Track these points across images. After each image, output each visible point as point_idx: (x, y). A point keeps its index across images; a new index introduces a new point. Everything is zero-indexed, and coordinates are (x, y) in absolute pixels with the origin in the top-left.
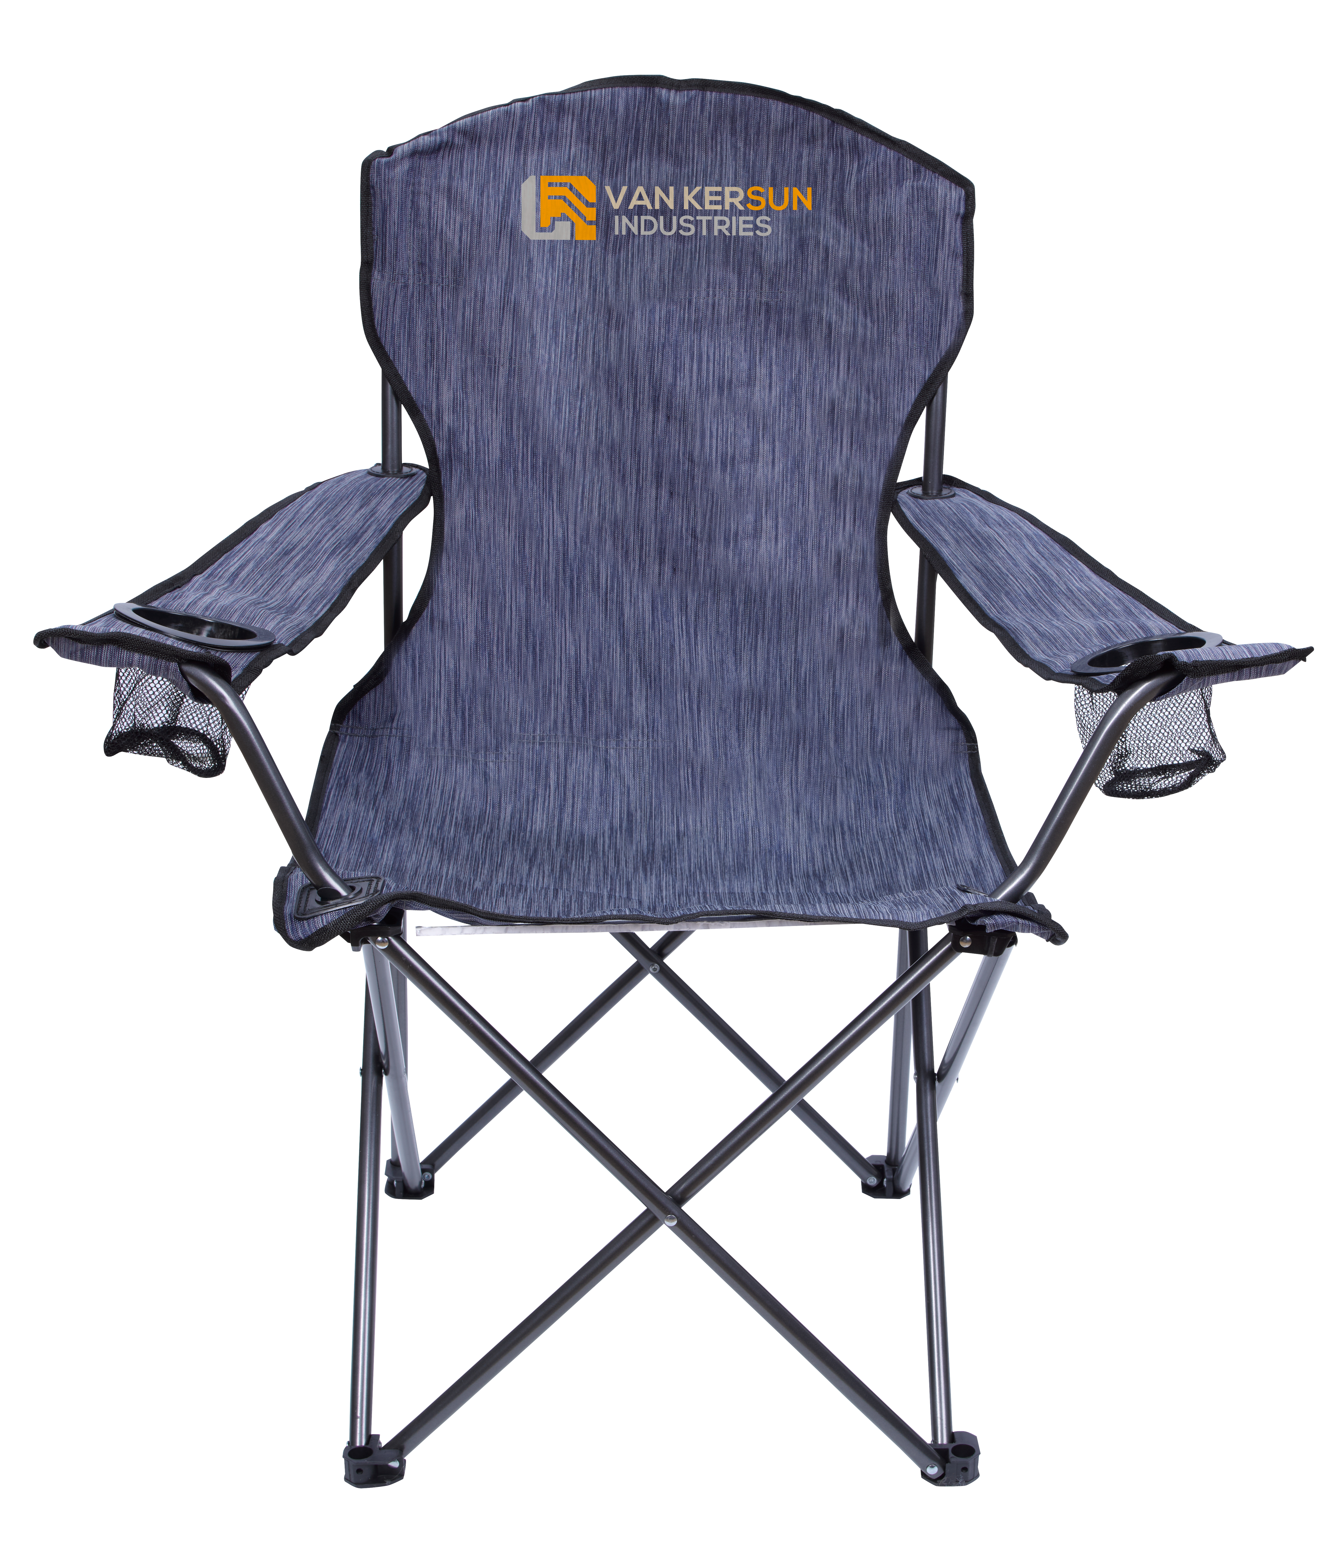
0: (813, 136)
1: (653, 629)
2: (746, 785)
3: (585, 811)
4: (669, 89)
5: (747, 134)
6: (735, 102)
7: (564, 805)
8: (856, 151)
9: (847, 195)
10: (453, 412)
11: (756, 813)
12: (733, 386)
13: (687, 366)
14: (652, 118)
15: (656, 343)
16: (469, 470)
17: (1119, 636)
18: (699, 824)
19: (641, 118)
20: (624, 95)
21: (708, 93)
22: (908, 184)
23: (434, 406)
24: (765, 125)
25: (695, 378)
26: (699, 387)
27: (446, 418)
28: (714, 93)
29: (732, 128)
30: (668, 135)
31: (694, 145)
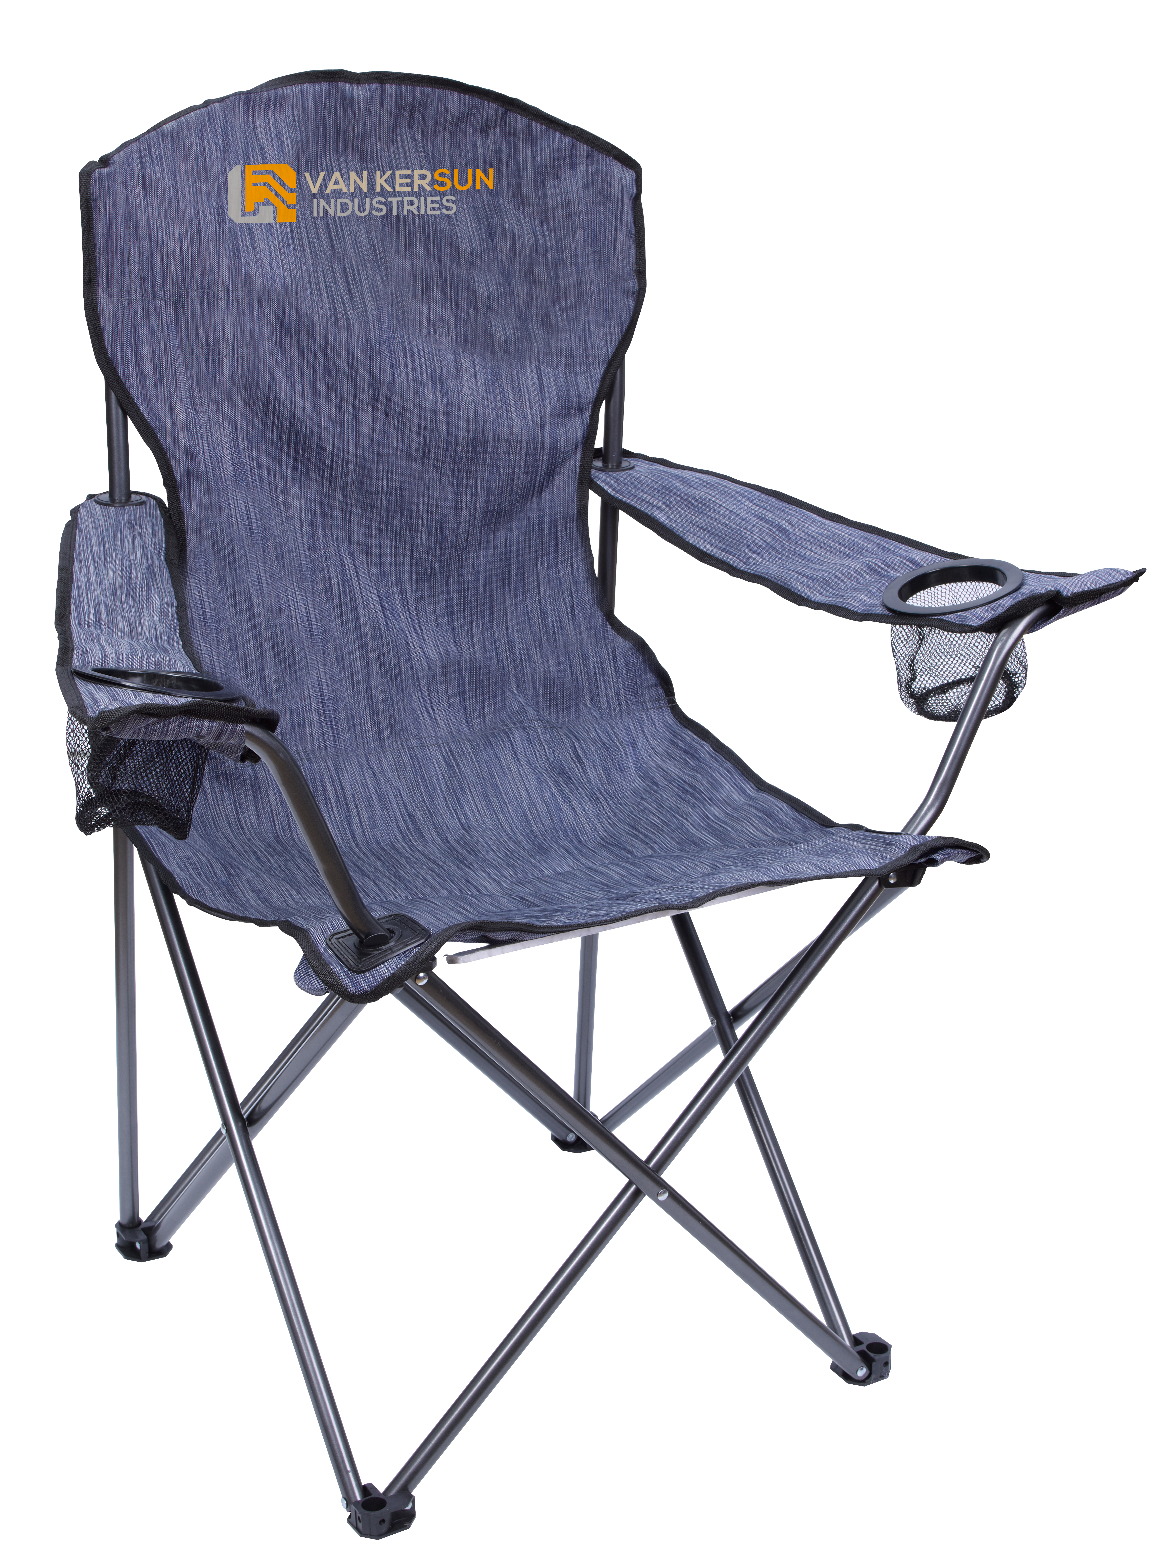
0: (487, 125)
1: (388, 629)
2: (509, 768)
3: (372, 819)
4: (351, 83)
5: (424, 125)
6: (414, 94)
7: (350, 816)
8: (530, 138)
9: (524, 182)
10: (187, 431)
11: (529, 794)
12: (444, 378)
13: (402, 362)
14: (336, 113)
15: (373, 341)
16: (209, 489)
17: (889, 570)
18: (477, 814)
19: (327, 114)
20: (312, 91)
21: (388, 86)
22: (582, 168)
23: (169, 426)
24: (443, 116)
25: (410, 374)
26: (415, 382)
27: (181, 438)
28: (394, 86)
29: (410, 120)
30: (354, 130)
31: (376, 139)
